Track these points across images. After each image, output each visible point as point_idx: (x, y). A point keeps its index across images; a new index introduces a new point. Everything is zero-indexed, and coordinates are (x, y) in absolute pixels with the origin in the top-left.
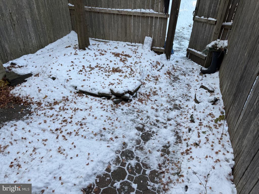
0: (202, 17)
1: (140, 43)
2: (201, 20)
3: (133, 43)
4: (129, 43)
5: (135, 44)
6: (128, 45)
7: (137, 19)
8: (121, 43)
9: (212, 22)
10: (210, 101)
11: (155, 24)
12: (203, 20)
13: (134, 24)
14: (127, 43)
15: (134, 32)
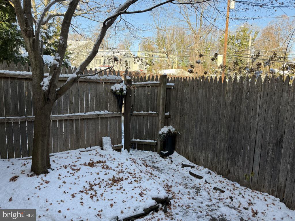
0: (142, 112)
1: (95, 146)
2: (141, 114)
3: (88, 147)
4: (83, 149)
5: (90, 148)
6: (82, 152)
7: (91, 121)
8: (72, 152)
9: (154, 114)
10: (207, 173)
11: (111, 123)
12: (143, 114)
13: (88, 127)
14: (80, 149)
15: (88, 135)
